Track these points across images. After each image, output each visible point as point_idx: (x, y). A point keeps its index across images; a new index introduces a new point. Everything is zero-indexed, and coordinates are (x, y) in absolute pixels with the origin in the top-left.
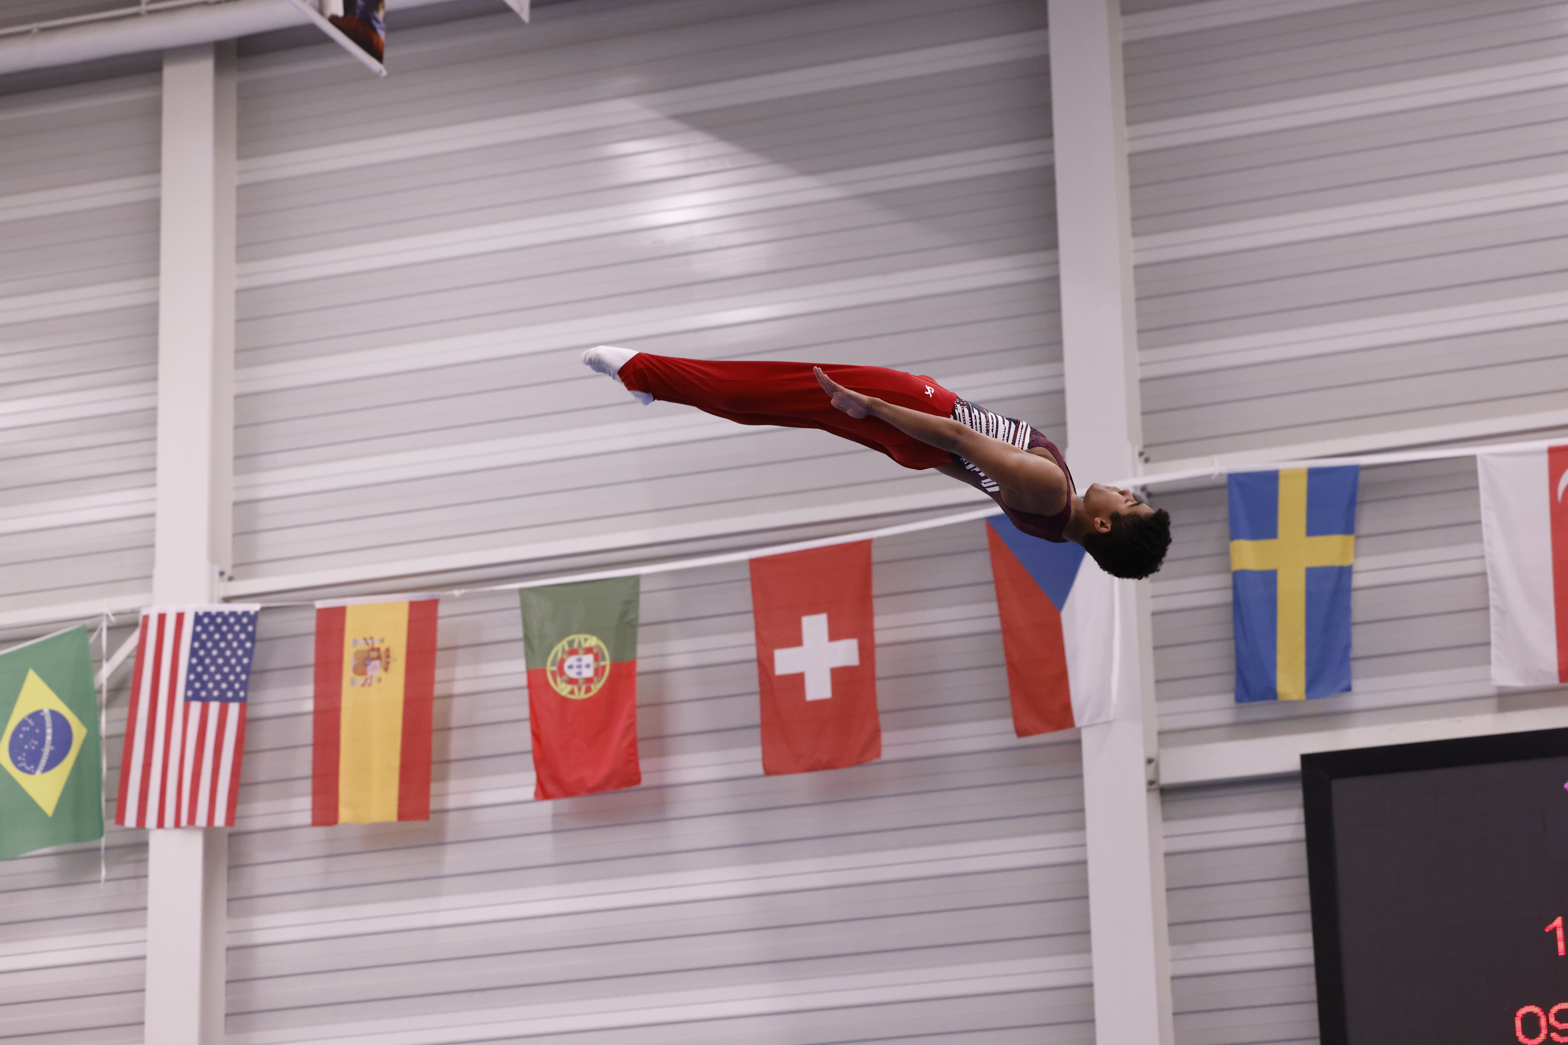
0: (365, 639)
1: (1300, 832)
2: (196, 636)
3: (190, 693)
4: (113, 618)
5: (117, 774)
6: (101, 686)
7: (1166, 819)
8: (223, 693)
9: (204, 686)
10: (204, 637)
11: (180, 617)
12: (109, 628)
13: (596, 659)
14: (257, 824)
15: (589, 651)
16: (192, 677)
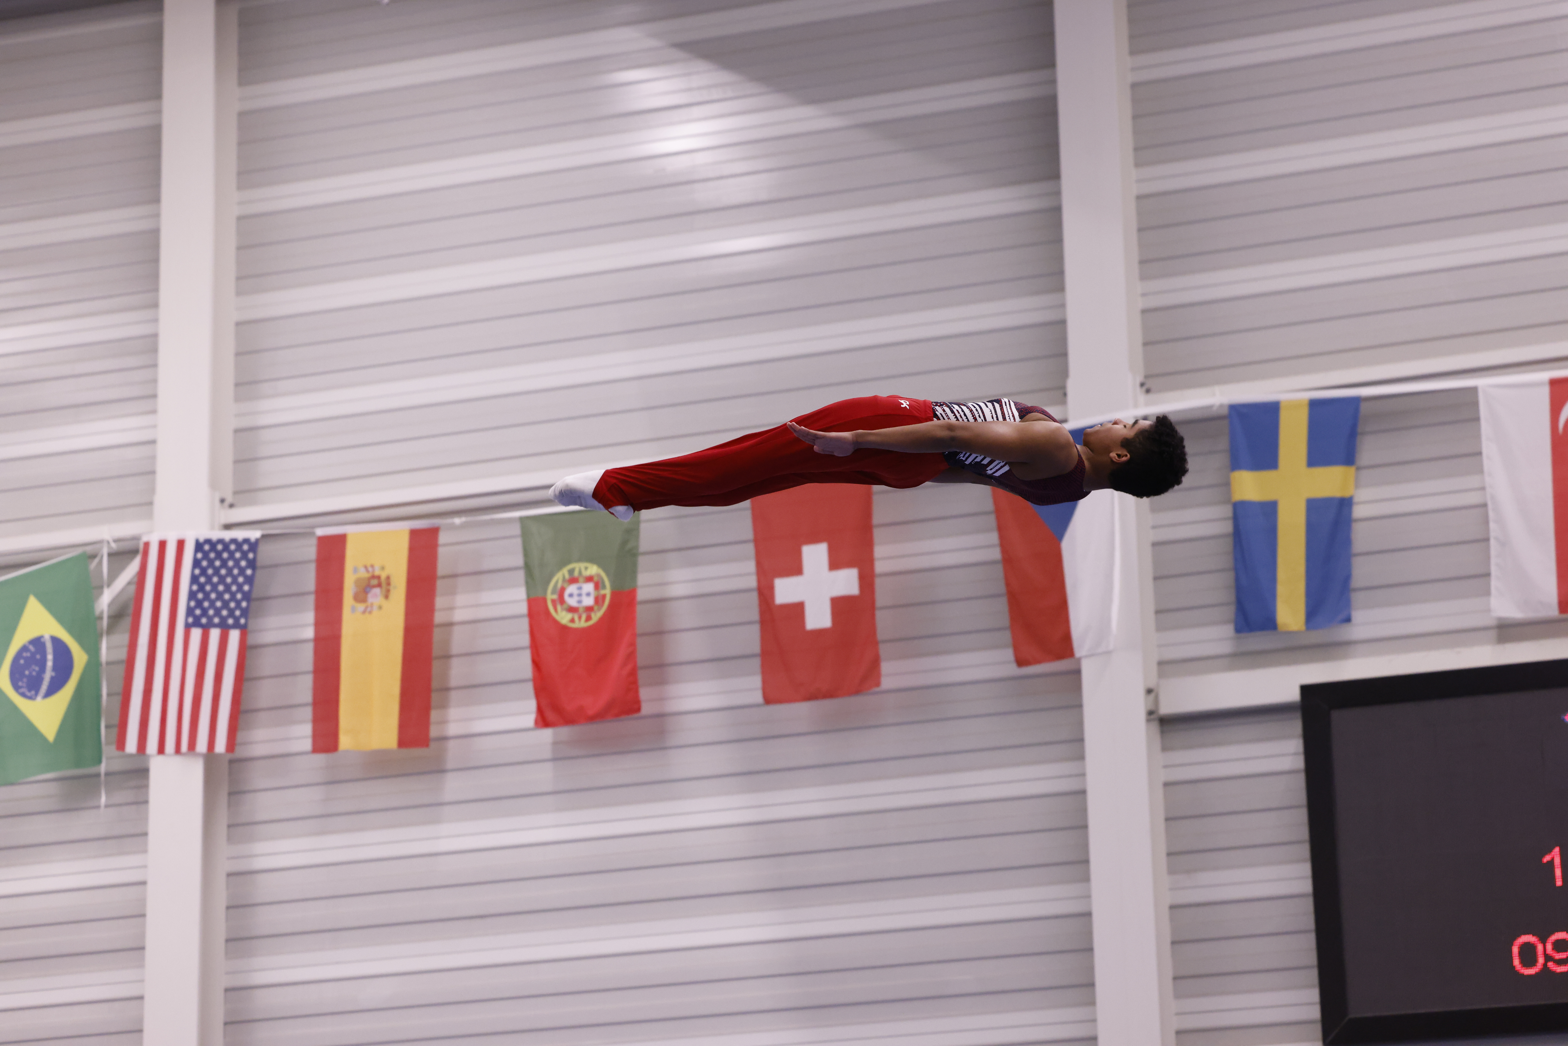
0: (366, 567)
1: (1299, 763)
2: (196, 563)
3: (190, 620)
4: (113, 545)
5: (118, 700)
6: (102, 613)
7: (1165, 749)
8: (223, 620)
9: (205, 612)
10: (205, 563)
11: (181, 544)
12: (110, 555)
13: (597, 587)
14: (258, 750)
15: (589, 579)
16: (193, 604)
